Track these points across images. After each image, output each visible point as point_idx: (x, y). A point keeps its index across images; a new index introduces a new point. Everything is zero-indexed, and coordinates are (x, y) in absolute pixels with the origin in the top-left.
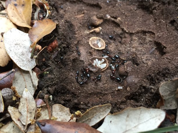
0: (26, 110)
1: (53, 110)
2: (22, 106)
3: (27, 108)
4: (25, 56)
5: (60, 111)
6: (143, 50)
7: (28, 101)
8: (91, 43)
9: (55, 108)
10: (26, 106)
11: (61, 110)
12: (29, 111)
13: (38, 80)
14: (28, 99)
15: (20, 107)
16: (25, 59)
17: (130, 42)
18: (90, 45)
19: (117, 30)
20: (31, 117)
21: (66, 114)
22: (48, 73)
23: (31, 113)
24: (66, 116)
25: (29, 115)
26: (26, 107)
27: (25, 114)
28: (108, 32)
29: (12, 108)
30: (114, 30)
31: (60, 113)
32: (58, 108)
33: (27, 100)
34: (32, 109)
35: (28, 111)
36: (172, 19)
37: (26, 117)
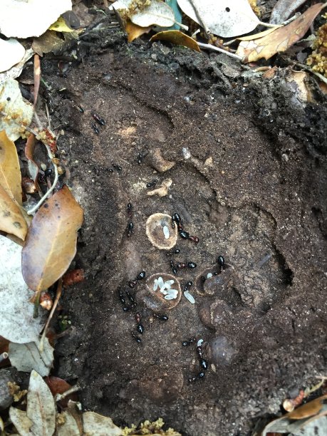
0: (40, 415)
1: (85, 420)
2: (32, 409)
3: (41, 411)
4: (22, 313)
5: (97, 422)
6: (249, 256)
7: (40, 397)
8: (150, 230)
9: (87, 417)
10: (38, 408)
11: (99, 421)
12: (45, 416)
13: (53, 349)
14: (39, 393)
15: (29, 410)
16: (23, 320)
17: (227, 223)
18: (147, 237)
19: (204, 188)
20: (49, 427)
21: (107, 427)
22: (70, 322)
23: (48, 420)
24: (107, 429)
25: (46, 424)
26: (38, 411)
27: (39, 422)
28: (185, 196)
29: (17, 410)
30: (197, 189)
31: (97, 425)
32: (93, 418)
33: (38, 395)
34: (50, 413)
35: (43, 418)
36: (315, 204)
37: (41, 428)
